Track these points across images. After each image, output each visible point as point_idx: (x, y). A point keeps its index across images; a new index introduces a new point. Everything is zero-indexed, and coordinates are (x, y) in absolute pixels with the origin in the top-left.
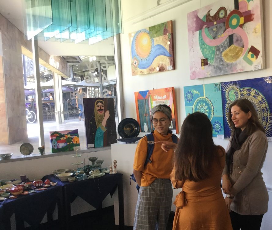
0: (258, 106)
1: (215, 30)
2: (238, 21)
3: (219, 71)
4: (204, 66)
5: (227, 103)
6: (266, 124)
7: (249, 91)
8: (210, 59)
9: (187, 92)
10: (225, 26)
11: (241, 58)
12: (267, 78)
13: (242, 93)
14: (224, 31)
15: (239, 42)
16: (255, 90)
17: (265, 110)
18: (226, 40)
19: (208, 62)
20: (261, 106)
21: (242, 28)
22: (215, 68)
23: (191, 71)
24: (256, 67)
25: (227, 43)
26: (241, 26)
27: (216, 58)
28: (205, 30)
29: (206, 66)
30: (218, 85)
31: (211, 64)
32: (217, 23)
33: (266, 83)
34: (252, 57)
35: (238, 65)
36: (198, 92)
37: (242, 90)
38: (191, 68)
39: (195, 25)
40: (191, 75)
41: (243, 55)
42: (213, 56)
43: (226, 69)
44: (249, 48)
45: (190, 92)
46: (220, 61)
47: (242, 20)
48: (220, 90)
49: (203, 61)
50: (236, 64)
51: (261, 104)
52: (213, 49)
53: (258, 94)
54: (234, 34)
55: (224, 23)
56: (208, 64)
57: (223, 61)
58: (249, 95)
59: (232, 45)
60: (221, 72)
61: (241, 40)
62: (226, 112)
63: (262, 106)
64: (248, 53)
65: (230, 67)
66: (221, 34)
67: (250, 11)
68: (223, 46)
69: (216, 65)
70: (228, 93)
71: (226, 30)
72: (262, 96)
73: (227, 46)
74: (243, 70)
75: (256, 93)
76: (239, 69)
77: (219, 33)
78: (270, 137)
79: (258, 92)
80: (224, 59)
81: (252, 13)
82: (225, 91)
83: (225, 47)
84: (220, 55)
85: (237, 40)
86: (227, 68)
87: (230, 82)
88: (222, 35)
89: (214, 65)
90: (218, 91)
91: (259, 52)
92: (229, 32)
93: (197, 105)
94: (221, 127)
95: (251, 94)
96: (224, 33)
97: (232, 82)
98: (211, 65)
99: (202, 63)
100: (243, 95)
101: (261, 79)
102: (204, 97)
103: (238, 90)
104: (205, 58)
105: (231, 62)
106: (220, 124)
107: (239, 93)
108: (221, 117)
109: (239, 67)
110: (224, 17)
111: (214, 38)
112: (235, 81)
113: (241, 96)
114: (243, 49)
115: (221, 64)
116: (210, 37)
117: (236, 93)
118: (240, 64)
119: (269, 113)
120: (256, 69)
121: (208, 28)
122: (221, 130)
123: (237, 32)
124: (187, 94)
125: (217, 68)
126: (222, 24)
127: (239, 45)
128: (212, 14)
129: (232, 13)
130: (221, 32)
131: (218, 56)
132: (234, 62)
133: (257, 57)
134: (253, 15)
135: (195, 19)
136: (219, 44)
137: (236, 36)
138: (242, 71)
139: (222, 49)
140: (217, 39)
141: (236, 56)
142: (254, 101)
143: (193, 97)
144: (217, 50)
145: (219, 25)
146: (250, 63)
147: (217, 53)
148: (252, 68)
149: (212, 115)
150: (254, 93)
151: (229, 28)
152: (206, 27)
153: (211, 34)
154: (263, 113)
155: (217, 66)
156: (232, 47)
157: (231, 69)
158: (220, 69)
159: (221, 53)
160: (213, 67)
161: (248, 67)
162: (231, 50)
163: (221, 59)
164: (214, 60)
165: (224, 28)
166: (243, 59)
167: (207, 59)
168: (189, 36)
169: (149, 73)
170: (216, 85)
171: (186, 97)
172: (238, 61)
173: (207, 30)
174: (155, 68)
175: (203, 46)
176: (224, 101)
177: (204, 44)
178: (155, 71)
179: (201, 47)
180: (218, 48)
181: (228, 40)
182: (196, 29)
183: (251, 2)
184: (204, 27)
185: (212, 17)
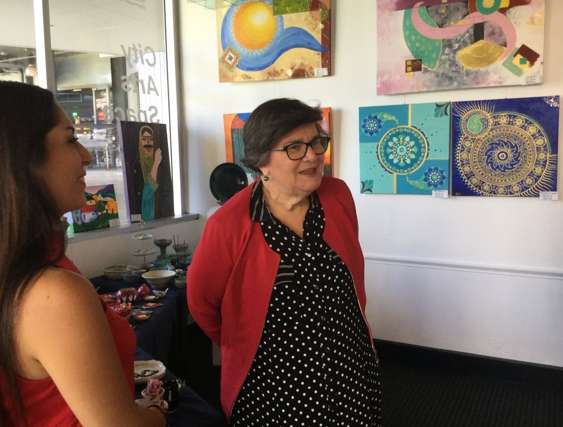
0: (527, 143)
1: (443, 11)
2: (498, 2)
3: (448, 83)
4: (413, 73)
5: (462, 136)
6: (542, 171)
7: (512, 117)
8: (429, 61)
9: (367, 118)
10: (467, 7)
11: (499, 63)
12: (550, 98)
13: (496, 120)
14: (465, 16)
15: (496, 36)
16: (524, 117)
17: (543, 149)
18: (468, 32)
19: (423, 66)
20: (534, 142)
21: (505, 15)
22: (437, 76)
23: (379, 79)
24: (530, 79)
25: (470, 38)
26: (503, 11)
27: (441, 60)
28: (418, 10)
29: (417, 73)
30: (445, 106)
31: (429, 69)
32: (449, 1)
33: (549, 105)
34: (522, 62)
35: (492, 74)
36: (393, 118)
37: (498, 116)
38: (380, 74)
40: (379, 86)
41: (501, 59)
42: (434, 56)
43: (463, 80)
44: (516, 48)
45: (375, 117)
46: (450, 66)
47: (505, 1)
48: (446, 114)
49: (409, 63)
50: (487, 73)
51: (534, 139)
52: (437, 44)
53: (531, 123)
54: (485, 22)
55: (466, 2)
56: (423, 69)
57: (457, 65)
58: (513, 124)
59: (481, 40)
60: (451, 84)
61: (501, 34)
62: (458, 151)
63: (537, 143)
64: (515, 56)
65: (472, 76)
66: (456, 21)
68: (460, 40)
69: (441, 72)
70: (467, 120)
71: (468, 14)
72: (538, 127)
73: (469, 41)
74: (500, 83)
75: (526, 121)
76: (493, 82)
77: (453, 19)
78: (548, 192)
79: (531, 120)
80: (461, 63)
82: (461, 116)
83: (464, 41)
84: (452, 55)
85: (493, 33)
86: (465, 78)
87: (473, 102)
88: (457, 22)
89: (435, 72)
90: (442, 116)
91: (537, 56)
92: (476, 18)
93: (391, 140)
94: (444, 178)
95: (516, 122)
96: (463, 18)
97: (476, 102)
98: (430, 71)
99: (407, 66)
100: (499, 124)
101: (540, 100)
102: (409, 126)
103: (488, 115)
104: (415, 59)
105: (476, 69)
106: (442, 172)
107: (491, 121)
108: (445, 161)
109: (493, 79)
111: (441, 26)
112: (483, 101)
113: (495, 125)
114: (505, 48)
115: (454, 71)
116: (430, 22)
117: (484, 121)
118: (495, 73)
119: (550, 153)
120: (530, 83)
121: (427, 7)
122: (441, 183)
123: (494, 19)
124: (365, 121)
125: (444, 77)
126: (460, 4)
127: (496, 41)
130: (458, 16)
131: (447, 57)
132: (483, 69)
133: (532, 64)
136: (450, 37)
137: (491, 26)
138: (498, 85)
139: (457, 46)
140: (447, 28)
141: (488, 60)
142: (520, 134)
143: (380, 127)
144: (444, 47)
145: (452, 5)
146: (519, 72)
147: (446, 52)
148: (522, 80)
149: (423, 156)
150: (522, 121)
151: (476, 11)
152: (421, 5)
153: (432, 18)
154: (538, 154)
155: (443, 74)
156: (481, 43)
157: (476, 80)
158: (451, 79)
159: (455, 52)
160: (433, 75)
161: (512, 79)
162: (477, 49)
163: (453, 63)
164: (438, 64)
165: (464, 11)
166: (503, 64)
167: (421, 60)
168: (379, 17)
169: (267, 80)
170: (438, 106)
171: (364, 126)
172: (491, 67)
173: (424, 9)
174: (282, 70)
175: (413, 38)
176: (455, 134)
177: (417, 34)
178: (282, 76)
179: (407, 38)
180: (448, 44)
181: (472, 31)
182: (400, 5)
184: (419, 4)
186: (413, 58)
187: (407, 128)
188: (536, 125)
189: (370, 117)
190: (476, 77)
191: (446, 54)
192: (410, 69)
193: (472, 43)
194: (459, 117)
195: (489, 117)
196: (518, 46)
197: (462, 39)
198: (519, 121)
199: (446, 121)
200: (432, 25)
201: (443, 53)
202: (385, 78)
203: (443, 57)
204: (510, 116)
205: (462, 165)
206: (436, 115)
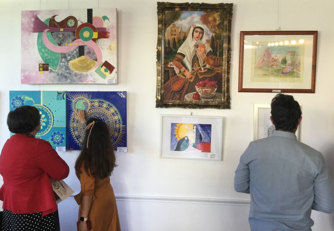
0: (110, 118)
1: (61, 36)
2: (91, 35)
3: (64, 79)
4: (43, 72)
5: (73, 113)
6: (118, 135)
7: (101, 102)
8: (53, 65)
9: (14, 98)
10: (74, 35)
11: (93, 71)
12: (121, 92)
13: (92, 104)
14: (73, 41)
15: (91, 54)
16: (107, 103)
17: (118, 122)
18: (75, 50)
19: (49, 68)
20: (113, 117)
21: (96, 43)
22: (58, 75)
23: (23, 74)
24: (110, 81)
25: (76, 54)
26: (95, 40)
27: (60, 65)
28: (46, 34)
29: (46, 72)
30: (63, 94)
31: (53, 70)
32: (64, 31)
33: (120, 97)
34: (106, 71)
35: (89, 76)
36: (32, 99)
37: (93, 101)
38: (23, 71)
39: (32, 25)
40: (22, 78)
41: (95, 67)
42: (56, 62)
43: (73, 79)
44: (102, 62)
45: (20, 98)
46: (66, 69)
47: (95, 35)
48: (64, 99)
49: (41, 66)
50: (87, 75)
51: (113, 116)
52: (57, 56)
53: (111, 106)
54: (85, 45)
55: (74, 32)
56: (49, 70)
57: (69, 69)
58: (101, 107)
59: (83, 56)
60: (66, 80)
61: (94, 53)
62: (71, 122)
63: (115, 118)
64: (102, 66)
65: (78, 77)
66: (68, 43)
67: (105, 28)
68: (71, 54)
69: (60, 72)
70: (76, 103)
71: (75, 39)
72: (115, 109)
73: (76, 56)
74: (94, 82)
75: (109, 105)
76: (90, 81)
77: (67, 41)
78: (122, 147)
79: (111, 105)
80: (72, 68)
81: (107, 30)
82: (72, 100)
83: (73, 56)
84: (66, 63)
85: (89, 53)
86: (74, 78)
87: (79, 92)
88: (70, 43)
89: (57, 72)
90: (61, 99)
91: (114, 68)
92: (79, 42)
94: (63, 138)
95: (103, 105)
96: (72, 42)
97: (81, 92)
99: (40, 67)
100: (94, 106)
101: (115, 93)
103: (88, 101)
104: (44, 63)
105: (80, 73)
106: (62, 135)
107: (89, 104)
108: (63, 128)
109: (90, 79)
110: (74, 27)
111: (60, 45)
112: (85, 92)
113: (92, 107)
114: (96, 62)
115: (67, 73)
116: (53, 42)
117: (85, 104)
118: (91, 76)
119: (122, 124)
120: (110, 83)
121: (52, 33)
122: (62, 142)
123: (89, 44)
124: (14, 100)
125: (62, 76)
126: (71, 33)
127: (91, 57)
128: (58, 19)
129: (84, 25)
130: (69, 40)
131: (63, 64)
132: (84, 73)
133: (111, 72)
134: (109, 33)
135: (33, 20)
136: (65, 51)
137: (88, 48)
138: (93, 83)
139: (69, 58)
140: (63, 46)
141: (87, 68)
142: (106, 113)
144: (62, 58)
145: (66, 33)
146: (104, 77)
147: (63, 61)
148: (106, 81)
149: (50, 125)
150: (106, 105)
151: (79, 38)
152: (48, 31)
153: (55, 39)
154: (116, 125)
155: (61, 74)
156: (83, 58)
157: (81, 80)
158: (66, 77)
159: (68, 61)
160: (55, 74)
161: (100, 80)
162: (81, 61)
163: (67, 68)
164: (58, 67)
165: (73, 38)
166: (96, 71)
167: (48, 64)
168: (22, 35)
170: (59, 93)
171: (13, 104)
172: (89, 72)
173: (49, 34)
175: (43, 50)
176: (69, 111)
177: (45, 48)
179: (40, 50)
180: (64, 56)
181: (77, 50)
182: (35, 30)
183: (106, 20)
184: (47, 30)
185: (58, 23)
186: (43, 63)
187: (40, 106)
188: (114, 108)
189: (17, 98)
190: (80, 77)
191: (63, 62)
192: (41, 69)
193: (78, 57)
194: (71, 101)
195: (89, 102)
196: (103, 61)
197: (72, 54)
198: (105, 105)
199: (63, 102)
200: (54, 44)
201: (61, 61)
202: (27, 73)
203: (61, 64)
204: (100, 102)
205: (74, 130)
206: (58, 99)
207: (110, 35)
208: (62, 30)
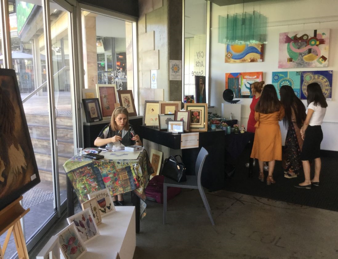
0: (323, 84)
1: (299, 44)
2: (316, 43)
4: (289, 62)
5: (304, 81)
6: (327, 92)
8: (294, 59)
9: (275, 75)
11: (315, 61)
12: (330, 71)
14: (306, 46)
16: (322, 76)
17: (327, 86)
18: (307, 51)
21: (318, 47)
22: (297, 63)
23: (279, 64)
24: (324, 65)
25: (307, 53)
26: (317, 45)
28: (292, 43)
29: (291, 62)
30: (299, 72)
31: (295, 61)
32: (301, 42)
33: (329, 73)
34: (322, 60)
36: (283, 75)
37: (315, 76)
38: (279, 62)
39: (285, 40)
40: (279, 66)
42: (296, 57)
43: (305, 65)
45: (277, 75)
47: (318, 43)
50: (312, 63)
51: (325, 83)
52: (297, 54)
54: (312, 48)
55: (306, 42)
56: (293, 61)
58: (319, 78)
60: (301, 66)
61: (316, 52)
62: (303, 86)
64: (320, 58)
67: (323, 39)
69: (298, 62)
70: (306, 77)
71: (307, 46)
74: (316, 66)
75: (323, 77)
77: (302, 47)
78: (329, 98)
80: (304, 60)
81: (324, 40)
82: (304, 75)
83: (305, 54)
85: (314, 52)
87: (307, 71)
88: (304, 48)
90: (298, 75)
91: (326, 59)
92: (309, 47)
93: (282, 82)
94: (298, 94)
99: (288, 60)
100: (315, 78)
101: (327, 72)
102: (288, 78)
105: (309, 62)
106: (298, 92)
107: (313, 77)
108: (298, 89)
109: (314, 65)
110: (306, 39)
111: (299, 49)
112: (310, 71)
114: (317, 56)
115: (302, 62)
117: (311, 77)
119: (330, 87)
121: (295, 43)
123: (314, 48)
125: (299, 64)
126: (305, 43)
127: (315, 54)
128: (299, 36)
129: (312, 38)
130: (304, 46)
132: (311, 62)
133: (325, 61)
134: (325, 41)
135: (285, 37)
136: (301, 52)
137: (313, 50)
139: (303, 55)
140: (301, 49)
141: (312, 59)
142: (321, 81)
143: (279, 78)
144: (299, 55)
145: (302, 43)
146: (321, 63)
148: (322, 66)
151: (309, 45)
153: (296, 46)
156: (310, 54)
157: (308, 65)
158: (301, 64)
159: (302, 56)
160: (296, 63)
161: (319, 65)
162: (309, 56)
163: (302, 60)
164: (297, 60)
165: (306, 45)
166: (317, 61)
167: (292, 59)
168: (280, 45)
169: (242, 62)
170: (297, 72)
171: (273, 78)
172: (313, 62)
173: (294, 44)
174: (247, 60)
175: (290, 52)
176: (302, 81)
177: (291, 51)
178: (247, 61)
179: (288, 52)
180: (301, 54)
181: (308, 51)
182: (286, 42)
183: (324, 35)
184: (292, 42)
185: (298, 38)
186: (290, 58)
188: (326, 79)
193: (308, 54)
196: (321, 55)
198: (321, 78)
199: (299, 77)
200: (296, 48)
201: (299, 57)
202: (281, 63)
203: (299, 58)
204: (318, 76)
205: (304, 90)
206: (296, 75)
207: (326, 42)
208: (300, 41)
